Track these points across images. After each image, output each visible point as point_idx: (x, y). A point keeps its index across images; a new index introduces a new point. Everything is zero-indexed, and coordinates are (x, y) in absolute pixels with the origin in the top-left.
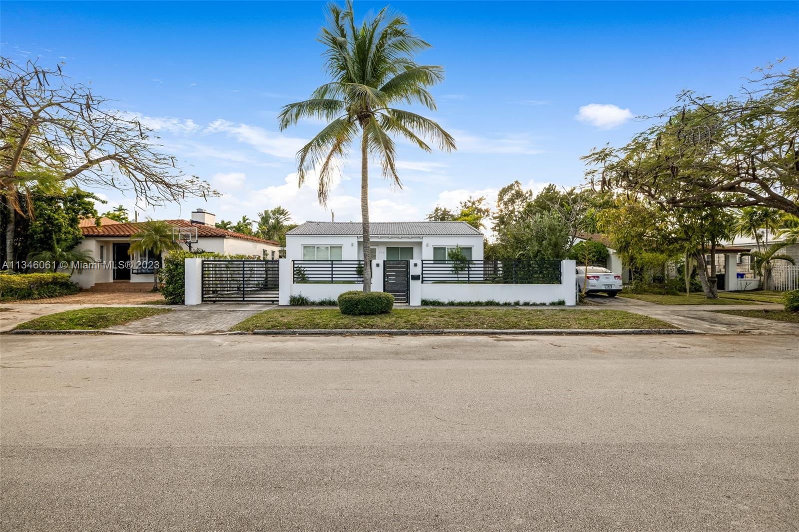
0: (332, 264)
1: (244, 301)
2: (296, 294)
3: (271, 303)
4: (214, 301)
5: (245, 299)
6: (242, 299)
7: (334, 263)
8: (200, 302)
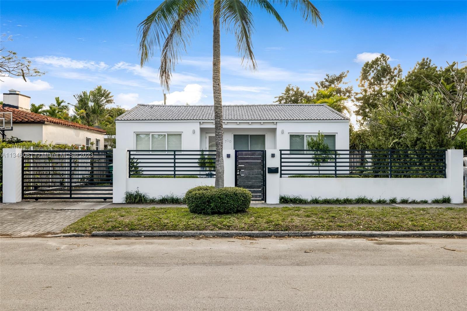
0: (175, 155)
1: (71, 198)
2: (133, 190)
3: (103, 200)
4: (37, 199)
5: (73, 196)
6: (69, 196)
7: (177, 153)
8: (19, 199)
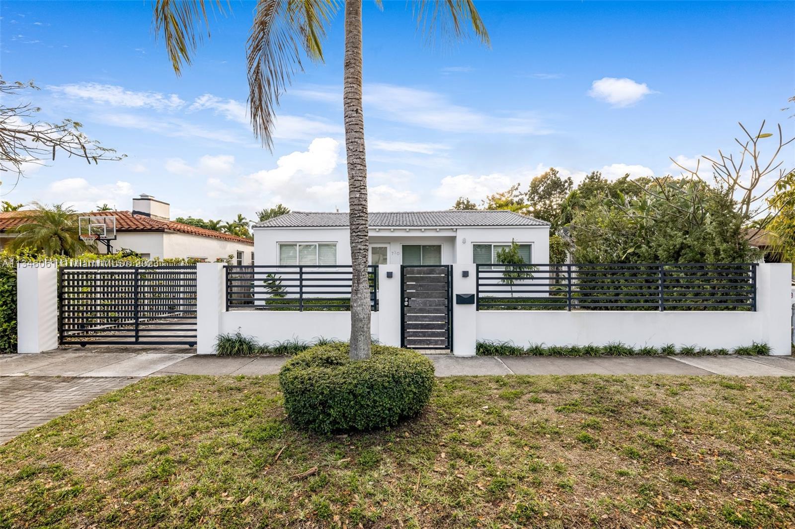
0: (301, 273)
1: (137, 343)
2: (230, 331)
4: (83, 344)
5: (141, 339)
6: (133, 339)
8: (53, 344)
